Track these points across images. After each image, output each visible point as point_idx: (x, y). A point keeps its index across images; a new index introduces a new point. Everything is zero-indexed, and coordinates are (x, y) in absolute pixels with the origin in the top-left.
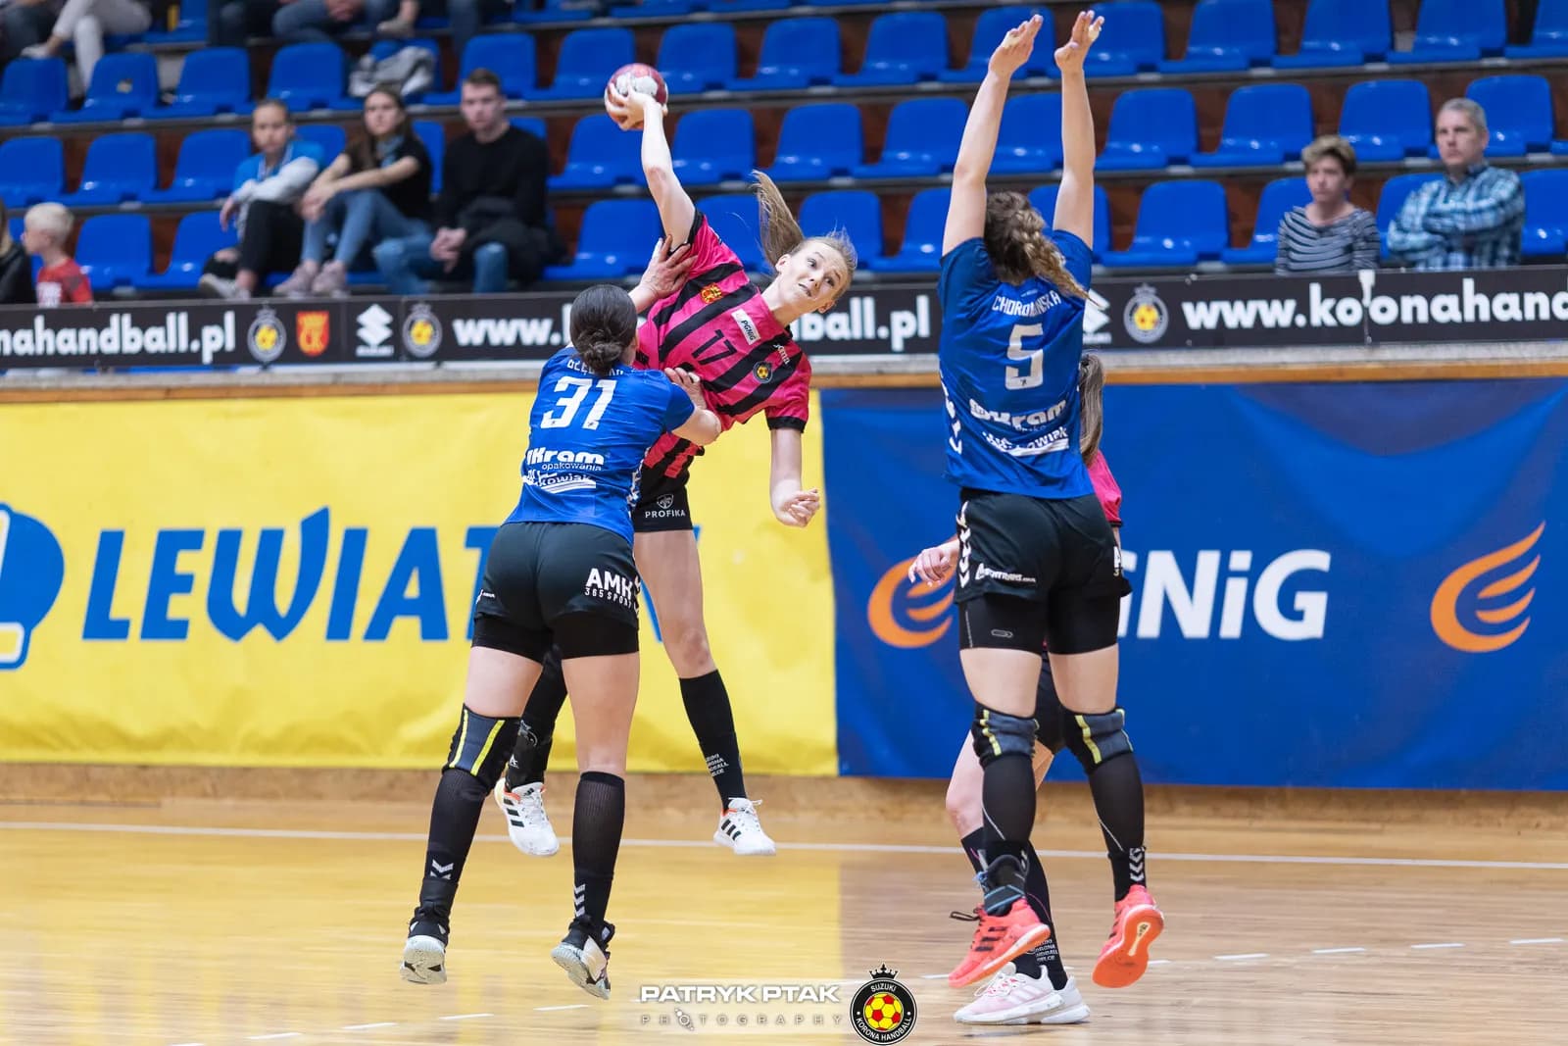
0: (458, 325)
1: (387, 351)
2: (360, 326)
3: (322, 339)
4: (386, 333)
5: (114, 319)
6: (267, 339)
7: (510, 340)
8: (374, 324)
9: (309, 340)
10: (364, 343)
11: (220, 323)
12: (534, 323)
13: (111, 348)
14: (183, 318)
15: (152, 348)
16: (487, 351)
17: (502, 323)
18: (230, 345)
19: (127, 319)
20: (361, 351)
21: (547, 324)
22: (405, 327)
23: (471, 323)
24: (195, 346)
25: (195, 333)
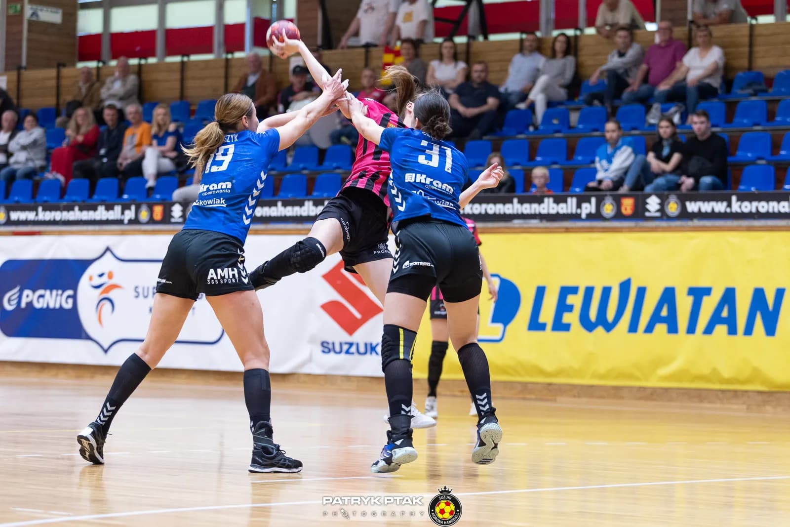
0: (688, 204)
1: (658, 214)
2: (647, 203)
3: (631, 209)
4: (658, 207)
5: (546, 200)
6: (608, 209)
7: (709, 210)
8: (653, 203)
9: (626, 209)
10: (649, 211)
11: (590, 202)
12: (719, 203)
13: (544, 212)
14: (574, 200)
15: (561, 212)
16: (700, 215)
17: (706, 203)
18: (593, 211)
19: (551, 200)
20: (647, 214)
21: (725, 204)
22: (666, 203)
23: (693, 203)
24: (579, 211)
25: (579, 206)
